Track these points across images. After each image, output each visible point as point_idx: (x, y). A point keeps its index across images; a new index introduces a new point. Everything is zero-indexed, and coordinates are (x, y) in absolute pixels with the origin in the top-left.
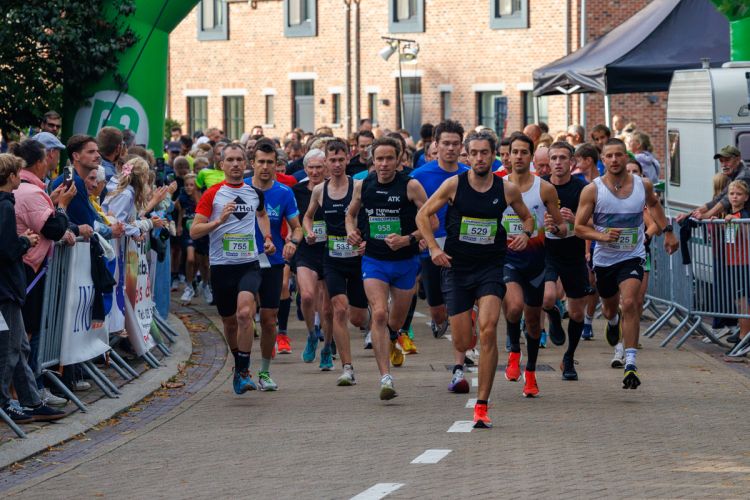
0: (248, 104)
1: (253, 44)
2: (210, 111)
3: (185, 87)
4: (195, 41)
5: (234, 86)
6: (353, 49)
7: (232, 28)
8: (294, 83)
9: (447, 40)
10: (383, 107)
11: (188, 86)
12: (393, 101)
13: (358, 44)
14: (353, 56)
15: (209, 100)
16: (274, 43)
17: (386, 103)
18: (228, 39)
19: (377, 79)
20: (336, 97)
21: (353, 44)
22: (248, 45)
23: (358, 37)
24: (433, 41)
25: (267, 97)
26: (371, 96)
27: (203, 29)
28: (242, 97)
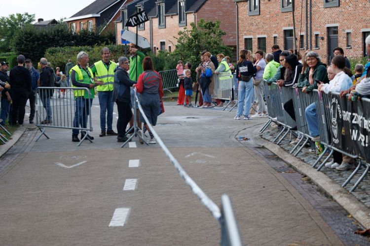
0: (267, 41)
1: (269, 16)
2: (253, 44)
3: (244, 34)
4: (248, 16)
5: (262, 34)
6: (309, 16)
7: (261, 9)
8: (285, 31)
9: (350, 9)
10: (321, 40)
11: (245, 35)
12: (326, 38)
13: (311, 13)
14: (309, 19)
15: (253, 40)
16: (277, 15)
17: (323, 39)
18: (260, 14)
19: (319, 28)
20: (302, 36)
21: (309, 13)
22: (267, 16)
23: (311, 10)
24: (343, 10)
25: (275, 37)
26: (317, 35)
27: (250, 11)
28: (265, 38)
